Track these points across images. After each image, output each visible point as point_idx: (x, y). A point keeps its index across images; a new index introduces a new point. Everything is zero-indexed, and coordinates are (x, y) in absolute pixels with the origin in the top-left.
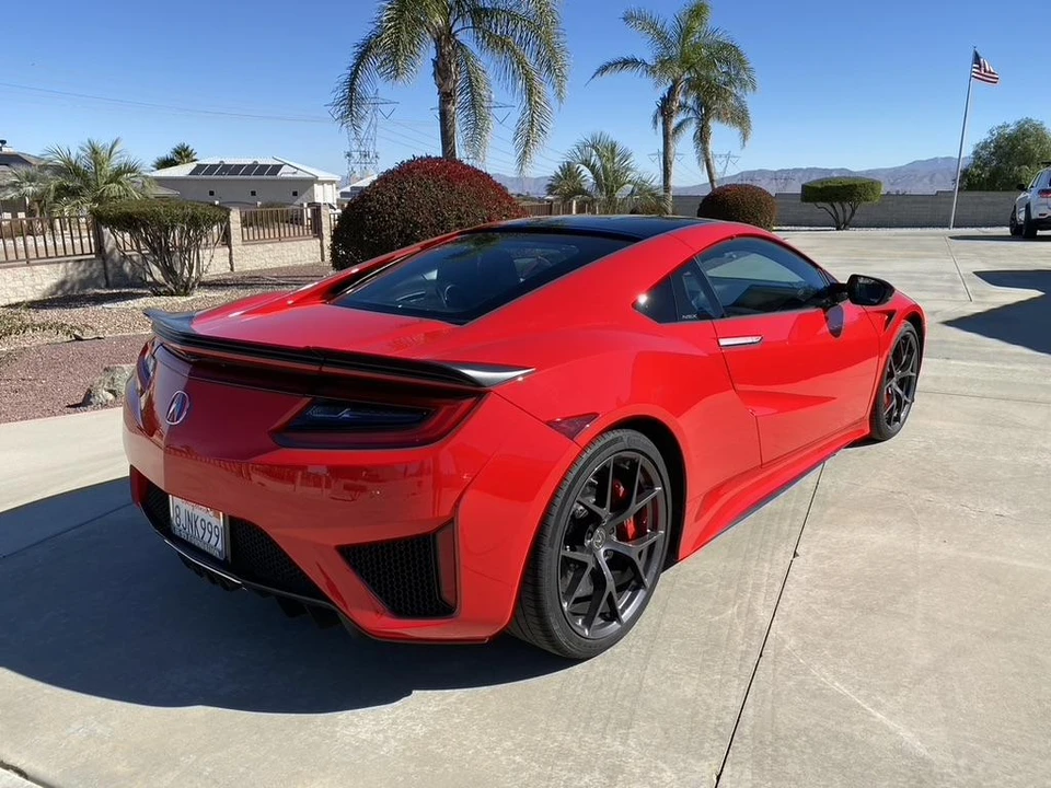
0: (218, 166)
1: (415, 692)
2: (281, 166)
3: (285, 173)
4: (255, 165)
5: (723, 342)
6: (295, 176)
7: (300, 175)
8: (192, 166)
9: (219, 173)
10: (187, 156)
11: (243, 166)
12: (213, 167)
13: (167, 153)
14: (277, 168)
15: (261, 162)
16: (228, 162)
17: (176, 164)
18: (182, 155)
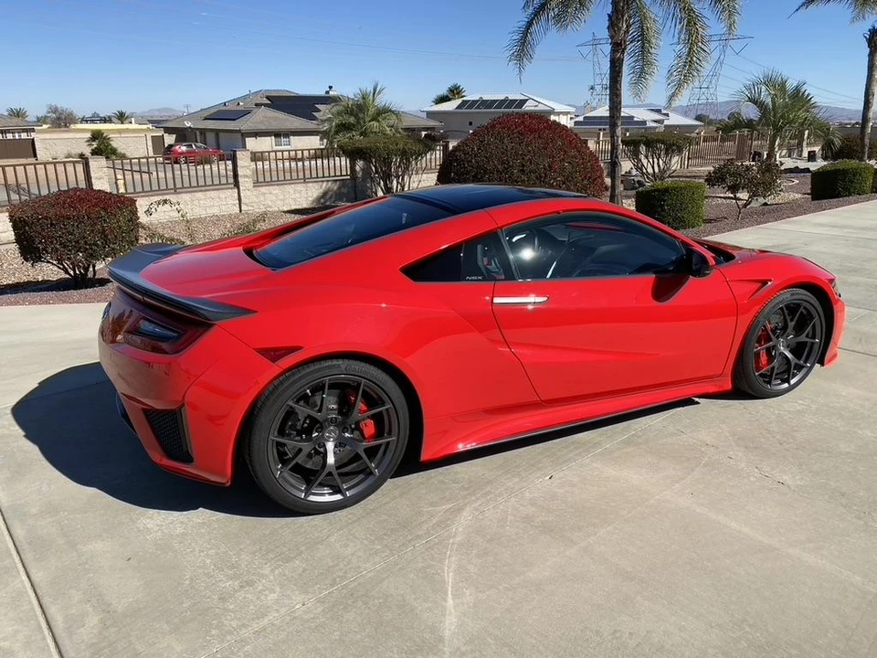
0: (478, 101)
1: (201, 509)
2: (525, 101)
3: (529, 107)
4: (506, 100)
5: (497, 300)
6: (536, 108)
7: (541, 107)
8: (459, 101)
9: (477, 108)
10: (458, 93)
11: (496, 101)
12: (474, 102)
13: (443, 91)
14: (523, 102)
15: (511, 97)
16: (486, 97)
17: (450, 100)
18: (455, 92)
